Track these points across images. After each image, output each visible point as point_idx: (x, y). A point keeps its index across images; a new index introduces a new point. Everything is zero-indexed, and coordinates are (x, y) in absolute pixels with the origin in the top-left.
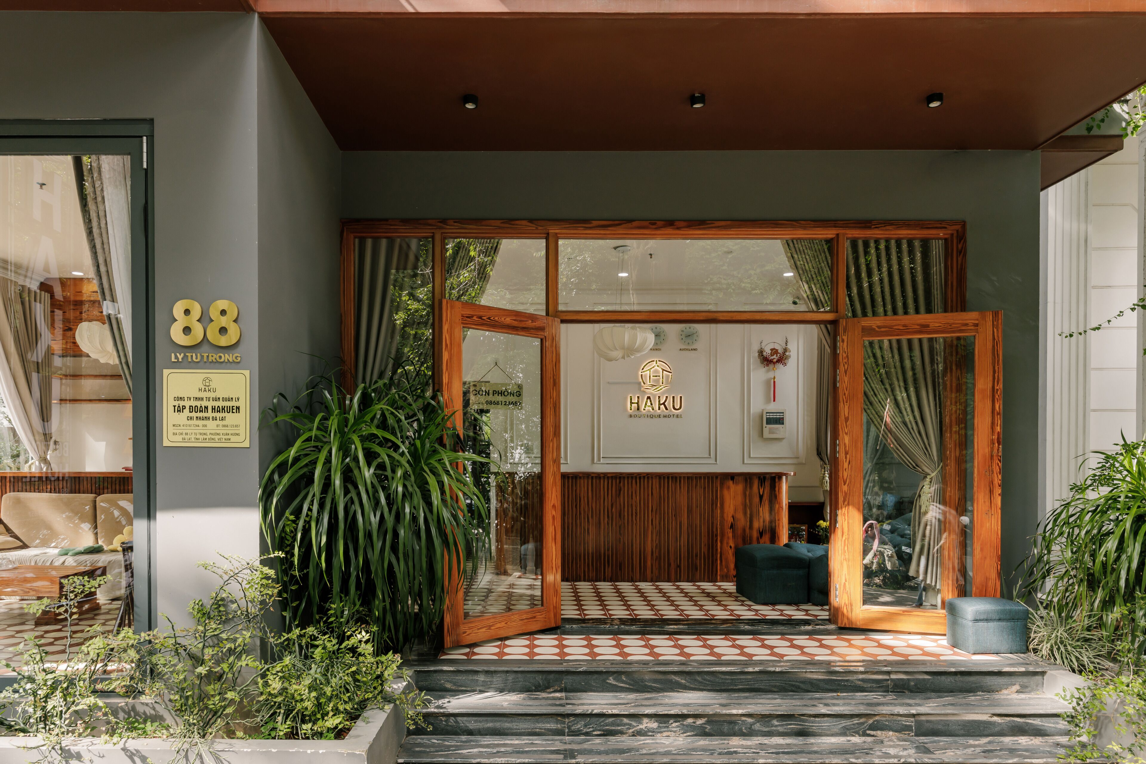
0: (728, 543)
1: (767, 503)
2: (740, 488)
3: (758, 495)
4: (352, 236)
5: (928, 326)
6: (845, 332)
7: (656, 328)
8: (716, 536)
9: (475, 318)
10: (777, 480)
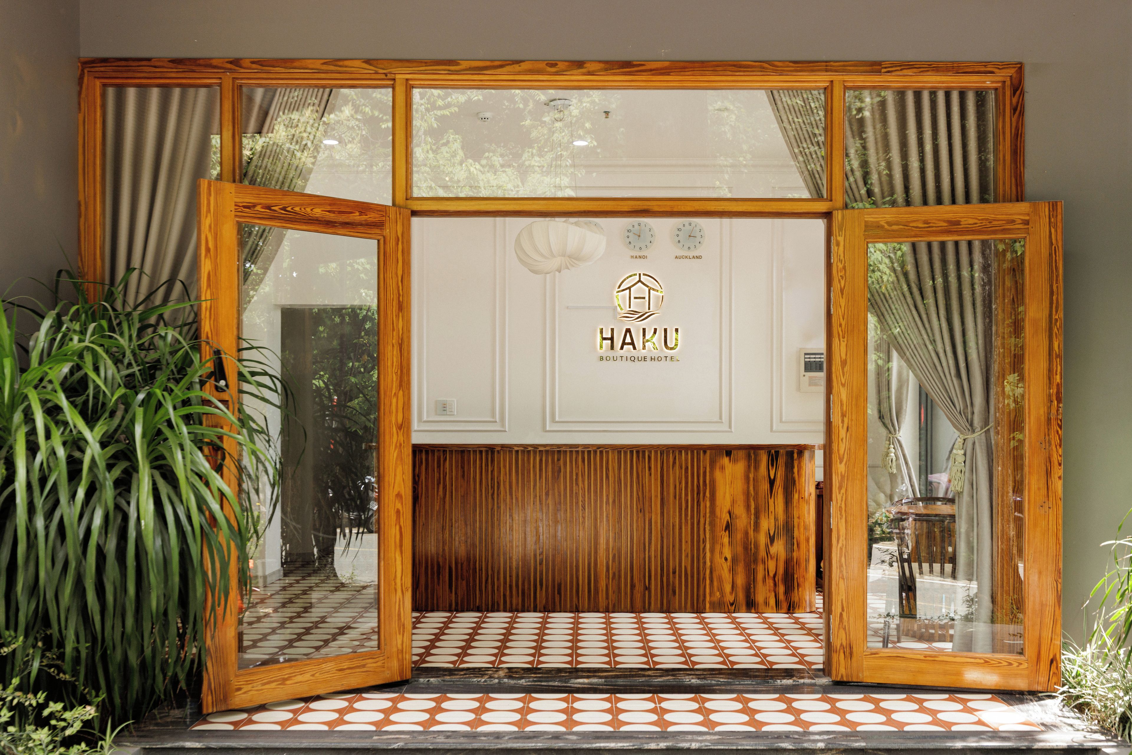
0: (721, 553)
1: (780, 491)
2: (740, 467)
3: (767, 479)
4: (98, 83)
5: (958, 223)
6: (840, 230)
7: (639, 225)
8: (704, 541)
9: (258, 208)
10: (795, 456)
